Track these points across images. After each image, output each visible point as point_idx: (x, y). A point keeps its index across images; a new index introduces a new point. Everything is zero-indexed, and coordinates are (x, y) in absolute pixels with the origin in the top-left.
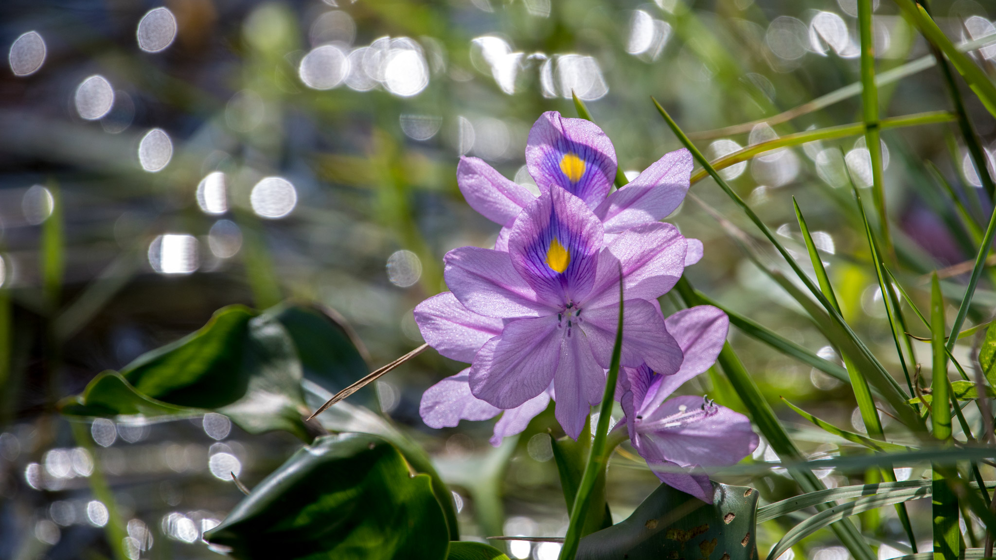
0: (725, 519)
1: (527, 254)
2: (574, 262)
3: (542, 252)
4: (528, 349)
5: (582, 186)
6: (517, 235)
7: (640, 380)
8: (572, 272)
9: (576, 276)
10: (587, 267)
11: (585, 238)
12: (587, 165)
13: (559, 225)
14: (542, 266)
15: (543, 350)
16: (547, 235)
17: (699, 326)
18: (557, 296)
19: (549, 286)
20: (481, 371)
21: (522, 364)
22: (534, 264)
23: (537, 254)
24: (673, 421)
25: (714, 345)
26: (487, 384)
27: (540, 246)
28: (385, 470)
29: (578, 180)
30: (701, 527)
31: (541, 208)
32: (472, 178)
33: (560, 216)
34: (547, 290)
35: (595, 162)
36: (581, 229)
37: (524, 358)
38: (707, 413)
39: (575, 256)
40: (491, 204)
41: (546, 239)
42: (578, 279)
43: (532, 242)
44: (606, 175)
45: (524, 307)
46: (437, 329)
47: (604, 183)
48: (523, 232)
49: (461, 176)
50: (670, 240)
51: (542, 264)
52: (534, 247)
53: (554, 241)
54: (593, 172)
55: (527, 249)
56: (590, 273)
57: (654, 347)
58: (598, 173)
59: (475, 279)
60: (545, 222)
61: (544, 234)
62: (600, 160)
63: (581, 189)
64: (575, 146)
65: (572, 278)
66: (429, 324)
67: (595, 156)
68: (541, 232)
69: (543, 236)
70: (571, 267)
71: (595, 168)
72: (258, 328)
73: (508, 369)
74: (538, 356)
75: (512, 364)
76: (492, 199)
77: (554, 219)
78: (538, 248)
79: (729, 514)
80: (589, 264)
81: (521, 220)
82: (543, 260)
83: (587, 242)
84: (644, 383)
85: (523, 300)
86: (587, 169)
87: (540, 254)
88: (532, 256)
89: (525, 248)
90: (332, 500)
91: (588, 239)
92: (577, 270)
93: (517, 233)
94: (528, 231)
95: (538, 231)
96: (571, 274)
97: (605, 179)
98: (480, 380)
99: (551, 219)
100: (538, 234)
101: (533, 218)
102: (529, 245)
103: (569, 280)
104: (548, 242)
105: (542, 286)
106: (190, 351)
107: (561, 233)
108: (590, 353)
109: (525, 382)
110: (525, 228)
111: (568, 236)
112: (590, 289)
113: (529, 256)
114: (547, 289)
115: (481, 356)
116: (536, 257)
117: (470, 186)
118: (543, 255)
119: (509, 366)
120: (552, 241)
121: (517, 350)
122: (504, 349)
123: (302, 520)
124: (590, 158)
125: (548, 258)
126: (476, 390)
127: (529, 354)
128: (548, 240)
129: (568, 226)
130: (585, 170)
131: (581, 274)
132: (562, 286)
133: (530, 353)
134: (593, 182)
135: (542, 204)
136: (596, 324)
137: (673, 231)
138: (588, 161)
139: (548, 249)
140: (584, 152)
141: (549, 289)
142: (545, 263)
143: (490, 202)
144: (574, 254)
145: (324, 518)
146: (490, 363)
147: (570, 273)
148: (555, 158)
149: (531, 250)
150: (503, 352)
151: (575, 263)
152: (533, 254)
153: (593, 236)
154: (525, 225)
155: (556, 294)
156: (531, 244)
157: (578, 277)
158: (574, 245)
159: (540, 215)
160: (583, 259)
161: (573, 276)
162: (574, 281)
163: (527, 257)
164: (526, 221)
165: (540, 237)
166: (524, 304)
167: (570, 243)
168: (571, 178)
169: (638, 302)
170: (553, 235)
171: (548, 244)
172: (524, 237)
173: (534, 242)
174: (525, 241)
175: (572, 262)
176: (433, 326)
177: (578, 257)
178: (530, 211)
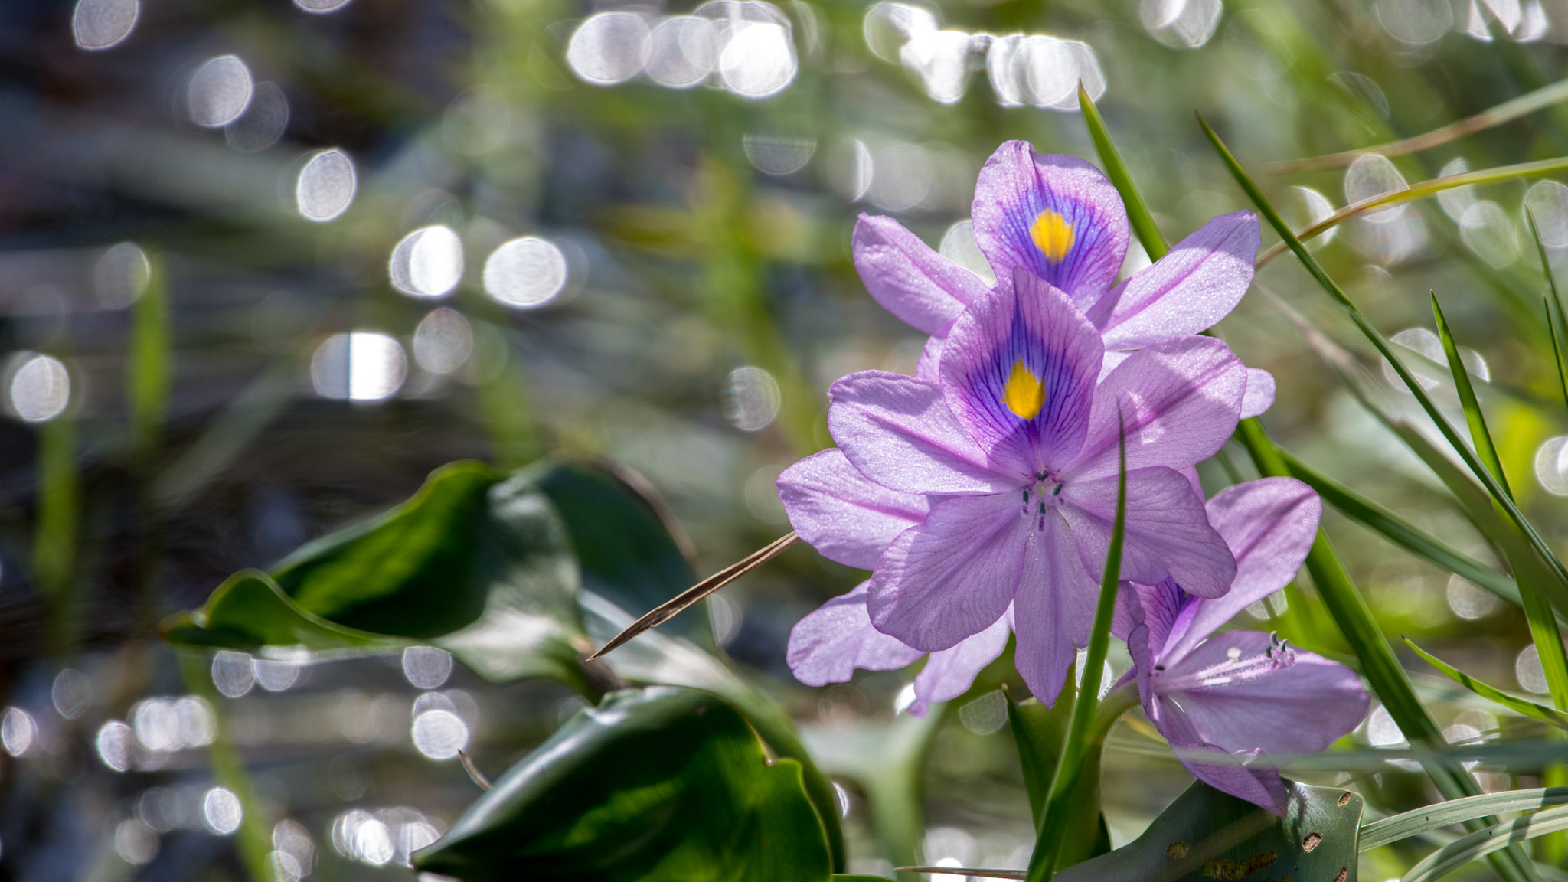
0: (1304, 843)
1: (972, 385)
2: (1051, 402)
3: (996, 382)
4: (970, 548)
5: (1067, 269)
6: (954, 352)
7: (1161, 603)
8: (1047, 420)
9: (1054, 426)
10: (1073, 410)
11: (1071, 360)
12: (1077, 232)
13: (1026, 336)
14: (995, 408)
15: (995, 551)
16: (1006, 354)
17: (1268, 512)
18: (1020, 458)
19: (1007, 441)
20: (887, 586)
21: (960, 575)
22: (983, 404)
23: (988, 387)
24: (1218, 676)
25: (1295, 546)
26: (899, 607)
27: (993, 372)
28: (723, 752)
29: (1062, 258)
30: (1262, 856)
32: (878, 251)
33: (1029, 321)
34: (1006, 449)
35: (1091, 227)
36: (1065, 344)
37: (963, 565)
38: (1276, 663)
39: (1053, 392)
40: (911, 296)
41: (1005, 361)
42: (1059, 431)
43: (980, 366)
45: (965, 477)
46: (815, 512)
47: (1106, 265)
48: (964, 348)
49: (859, 247)
50: (1217, 367)
51: (997, 403)
52: (983, 375)
53: (1018, 366)
54: (1087, 246)
55: (971, 378)
56: (1080, 421)
57: (1188, 550)
58: (1095, 247)
60: (1004, 331)
61: (1001, 352)
63: (1066, 274)
64: (1058, 200)
65: (1048, 429)
66: (804, 503)
67: (1092, 217)
68: (996, 348)
69: (999, 355)
70: (1046, 410)
71: (1091, 238)
72: (505, 501)
73: (935, 583)
74: (988, 561)
75: (941, 574)
76: (912, 289)
77: (1020, 326)
78: (990, 376)
79: (1311, 834)
80: (1077, 406)
81: (962, 328)
82: (998, 398)
83: (1075, 367)
84: (1169, 609)
85: (963, 465)
86: (1076, 240)
87: (993, 386)
88: (979, 390)
89: (967, 376)
90: (633, 802)
91: (1077, 362)
92: (1056, 415)
93: (955, 349)
94: (973, 346)
95: (991, 346)
96: (1047, 423)
97: (1108, 257)
98: (886, 601)
99: (1013, 326)
100: (991, 350)
101: (982, 324)
102: (975, 371)
103: (1042, 432)
104: (1007, 366)
106: (388, 539)
107: (1030, 348)
108: (1077, 558)
109: (965, 605)
110: (969, 342)
111: (1043, 356)
112: (1079, 448)
113: (974, 390)
114: (1005, 446)
115: (889, 559)
116: (987, 391)
117: (875, 266)
118: (998, 388)
119: (937, 577)
120: (1014, 364)
121: (952, 550)
122: (928, 547)
123: (580, 835)
124: (1083, 220)
125: (1007, 394)
126: (879, 617)
127: (971, 557)
128: (1007, 363)
129: (1042, 340)
130: (1073, 241)
131: (1063, 422)
132: (1030, 441)
133: (974, 555)
134: (1088, 262)
135: (998, 301)
136: (1087, 508)
137: (1223, 351)
138: (1079, 226)
139: (1008, 378)
140: (1072, 209)
141: (1008, 447)
142: (1001, 402)
143: (907, 292)
144: (1052, 388)
145: (616, 833)
146: (902, 572)
147: (1043, 419)
148: (1022, 219)
149: (979, 380)
150: (928, 554)
151: (1053, 404)
152: (982, 386)
153: (1083, 359)
154: (968, 335)
155: (1020, 456)
156: (977, 370)
157: (1057, 428)
158: (1053, 373)
159: (995, 318)
160: (1067, 396)
161: (1050, 424)
162: (1050, 434)
163: (972, 391)
164: (971, 329)
165: (993, 358)
166: (965, 472)
167: (1046, 369)
168: (1048, 255)
169: (1160, 471)
170: (1016, 355)
171: (1007, 370)
172: (967, 357)
173: (983, 366)
174: (969, 364)
175: (1049, 401)
176: (809, 507)
177: (1058, 392)
178: (977, 312)
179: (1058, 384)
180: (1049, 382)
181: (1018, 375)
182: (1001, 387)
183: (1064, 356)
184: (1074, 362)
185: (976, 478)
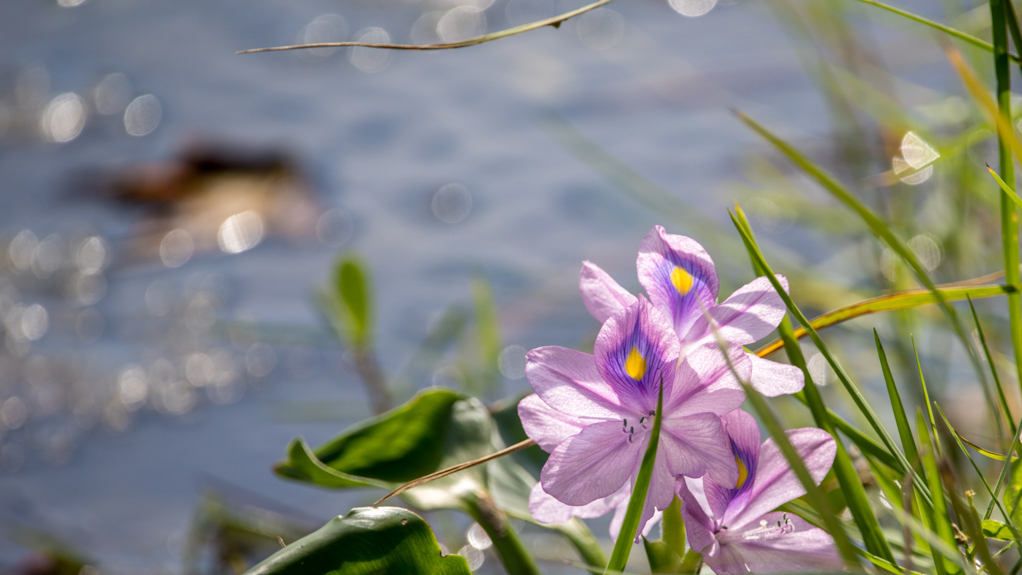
1: (609, 359)
2: (649, 371)
3: (622, 358)
4: (607, 450)
5: (688, 300)
6: (603, 339)
7: (719, 491)
9: (652, 385)
11: (661, 349)
12: (695, 280)
13: (640, 334)
14: (620, 372)
15: (621, 453)
16: (629, 343)
17: (806, 447)
18: (637, 402)
19: (628, 391)
20: (555, 467)
21: (600, 464)
22: (614, 370)
23: (617, 360)
24: (754, 535)
25: (820, 467)
26: (560, 480)
27: (621, 352)
28: (414, 546)
29: (686, 294)
31: (630, 316)
32: (592, 282)
33: (642, 326)
34: (627, 396)
35: (702, 277)
36: (658, 339)
37: (603, 459)
38: (783, 530)
39: (651, 366)
40: (608, 309)
41: (628, 347)
42: (655, 388)
43: (615, 349)
44: (711, 291)
45: (606, 410)
46: (539, 424)
47: (710, 299)
48: (609, 338)
49: (583, 279)
50: (737, 359)
51: (621, 370)
52: (615, 354)
53: (634, 349)
54: (700, 287)
55: (610, 354)
58: (705, 288)
59: (558, 378)
60: (631, 330)
61: (627, 341)
62: (705, 277)
63: (688, 303)
64: (682, 261)
65: (650, 386)
66: (532, 419)
67: (701, 271)
68: (625, 339)
69: (626, 343)
70: (647, 376)
71: (702, 283)
73: (584, 468)
74: (616, 458)
75: (588, 463)
76: (610, 305)
77: (638, 328)
78: (619, 354)
81: (610, 327)
82: (622, 366)
83: (663, 353)
84: (723, 494)
85: (606, 403)
86: (694, 284)
87: (620, 360)
88: (613, 362)
89: (608, 353)
91: (664, 351)
92: (652, 379)
93: (604, 338)
94: (614, 337)
95: (622, 338)
96: (648, 382)
97: (710, 295)
98: (553, 475)
99: (635, 327)
100: (622, 340)
101: (620, 325)
102: (612, 351)
103: (647, 388)
104: (629, 349)
105: (622, 392)
106: (394, 427)
107: (641, 341)
109: (599, 482)
110: (612, 335)
111: (647, 345)
113: (610, 361)
114: (626, 394)
115: (558, 452)
116: (616, 362)
117: (590, 291)
118: (623, 361)
119: (585, 465)
120: (632, 348)
121: (597, 450)
122: (583, 447)
124: (697, 273)
125: (626, 365)
126: (547, 484)
127: (607, 455)
128: (629, 348)
129: (648, 336)
130: (693, 284)
131: (656, 383)
132: (642, 393)
133: (609, 454)
134: (699, 297)
135: (631, 313)
136: (673, 433)
138: (695, 276)
139: (628, 357)
140: (690, 267)
141: (629, 395)
142: (623, 369)
144: (650, 364)
146: (565, 460)
147: (646, 380)
148: (666, 269)
149: (613, 356)
150: (581, 451)
151: (651, 372)
152: (614, 359)
153: (668, 348)
154: (612, 330)
155: (637, 401)
156: (613, 350)
157: (654, 386)
158: (651, 356)
159: (628, 323)
160: (657, 369)
161: (650, 384)
162: (651, 390)
163: (609, 362)
164: (613, 327)
165: (622, 344)
166: (606, 407)
167: (648, 352)
168: (679, 291)
169: (710, 415)
170: (634, 344)
171: (628, 351)
172: (609, 343)
173: (617, 349)
174: (610, 346)
175: (648, 371)
176: (536, 421)
177: (653, 365)
178: (618, 318)
179: (653, 362)
180: (649, 359)
181: (633, 354)
182: (624, 360)
183: (657, 346)
184: (662, 350)
185: (613, 411)
